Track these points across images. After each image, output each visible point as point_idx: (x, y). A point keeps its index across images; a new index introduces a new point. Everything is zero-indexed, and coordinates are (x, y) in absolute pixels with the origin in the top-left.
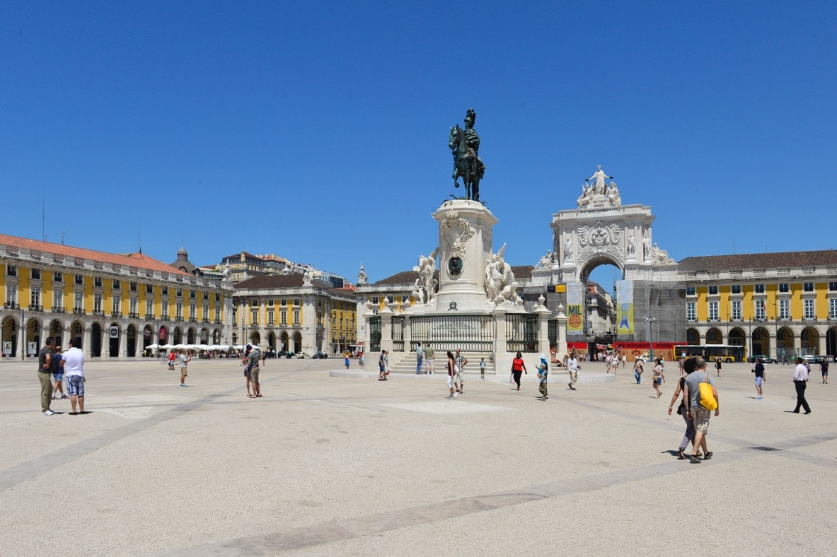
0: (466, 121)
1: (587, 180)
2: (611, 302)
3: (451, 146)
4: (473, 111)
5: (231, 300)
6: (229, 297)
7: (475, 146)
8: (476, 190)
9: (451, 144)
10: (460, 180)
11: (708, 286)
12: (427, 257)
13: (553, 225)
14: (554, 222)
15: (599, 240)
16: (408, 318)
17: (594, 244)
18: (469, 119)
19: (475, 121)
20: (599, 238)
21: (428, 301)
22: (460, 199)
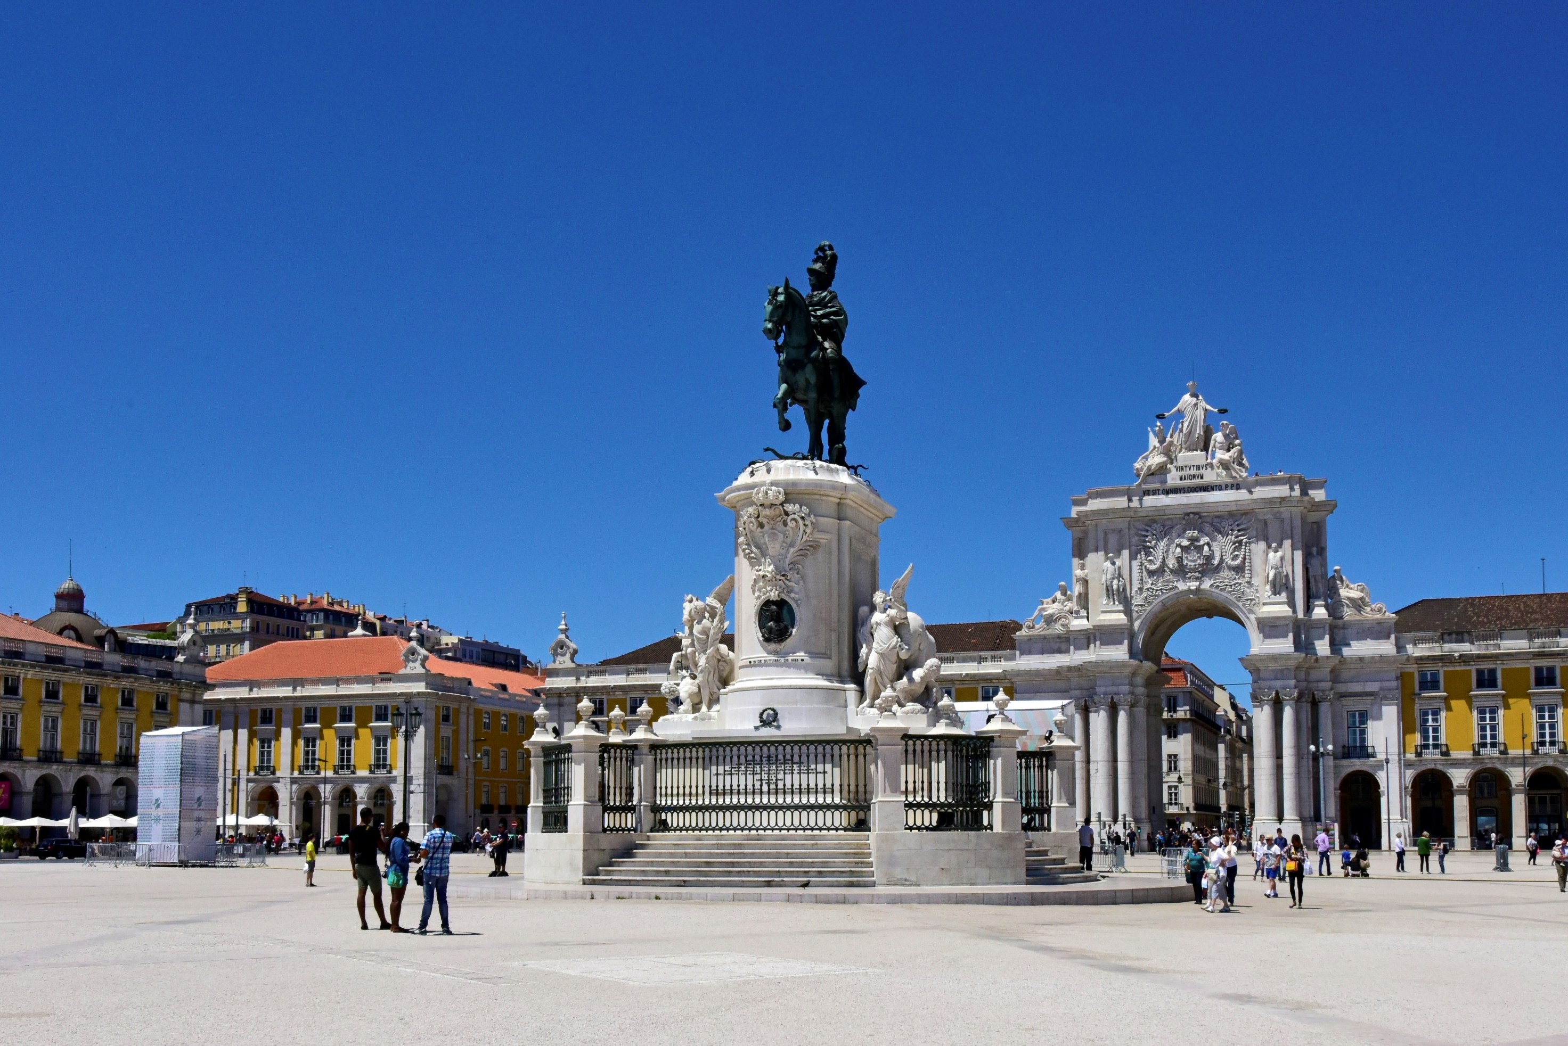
0: (811, 271)
1: (1160, 417)
2: (1228, 707)
3: (768, 332)
4: (831, 248)
5: (199, 709)
6: (193, 702)
7: (835, 332)
8: (837, 435)
9: (770, 326)
10: (796, 414)
11: (1473, 668)
12: (704, 600)
13: (1071, 523)
14: (1074, 515)
15: (1192, 560)
16: (646, 750)
17: (1181, 571)
18: (818, 266)
19: (837, 271)
20: (1194, 555)
21: (704, 708)
22: (794, 457)
